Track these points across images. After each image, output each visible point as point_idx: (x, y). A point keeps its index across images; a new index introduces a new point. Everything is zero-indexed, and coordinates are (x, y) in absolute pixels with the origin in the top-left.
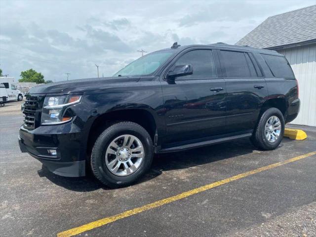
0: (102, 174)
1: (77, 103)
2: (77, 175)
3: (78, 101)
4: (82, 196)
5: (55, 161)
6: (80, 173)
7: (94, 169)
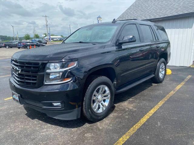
0: (90, 114)
1: (75, 67)
2: (75, 118)
3: (75, 65)
4: (79, 132)
5: (61, 110)
6: (77, 117)
7: (86, 112)
